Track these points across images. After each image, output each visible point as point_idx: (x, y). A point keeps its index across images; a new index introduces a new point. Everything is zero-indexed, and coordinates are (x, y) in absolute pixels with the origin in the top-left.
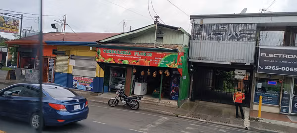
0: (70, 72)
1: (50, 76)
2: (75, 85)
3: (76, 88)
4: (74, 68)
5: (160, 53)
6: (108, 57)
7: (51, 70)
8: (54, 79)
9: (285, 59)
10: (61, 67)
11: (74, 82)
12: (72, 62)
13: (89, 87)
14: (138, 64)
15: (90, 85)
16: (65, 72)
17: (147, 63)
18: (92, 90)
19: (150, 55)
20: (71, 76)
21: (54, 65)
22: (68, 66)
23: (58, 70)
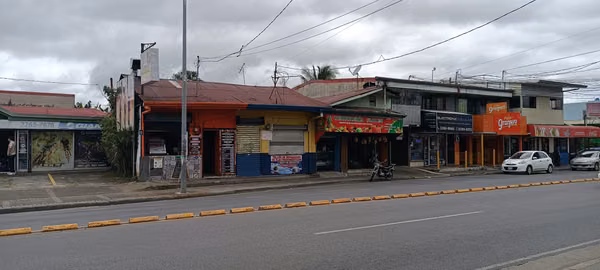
0: (265, 150)
1: (228, 162)
2: (275, 169)
3: (276, 173)
4: (271, 143)
5: (389, 119)
6: (339, 125)
7: (228, 151)
8: (236, 167)
9: (447, 121)
10: (247, 145)
11: (273, 166)
12: (267, 136)
13: (297, 169)
14: (371, 131)
15: (298, 165)
16: (254, 151)
17: (379, 130)
18: (301, 172)
19: (380, 121)
20: (267, 156)
21: (233, 143)
22: (260, 142)
23: (241, 149)
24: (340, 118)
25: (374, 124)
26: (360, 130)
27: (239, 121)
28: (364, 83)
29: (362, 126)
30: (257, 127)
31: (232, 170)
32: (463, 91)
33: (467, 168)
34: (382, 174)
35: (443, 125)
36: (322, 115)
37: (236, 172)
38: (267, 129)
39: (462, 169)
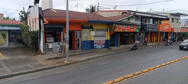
0: (92, 39)
1: (78, 45)
2: (96, 46)
3: (96, 48)
4: (95, 36)
5: (135, 26)
6: (119, 29)
7: (79, 40)
8: (81, 46)
9: (150, 27)
10: (85, 37)
11: (95, 45)
12: (93, 33)
13: (103, 46)
14: (129, 31)
15: (104, 45)
16: (89, 40)
17: (132, 31)
18: (104, 47)
19: (133, 27)
20: (93, 41)
21: (80, 36)
22: (90, 36)
23: (84, 39)
24: (120, 26)
25: (131, 28)
26: (126, 31)
27: (83, 27)
28: (122, 12)
29: (126, 29)
30: (89, 30)
31: (80, 48)
32: (153, 16)
33: (154, 44)
34: (135, 48)
35: (149, 28)
36: (114, 25)
37: (81, 48)
38: (93, 31)
39: (153, 44)
